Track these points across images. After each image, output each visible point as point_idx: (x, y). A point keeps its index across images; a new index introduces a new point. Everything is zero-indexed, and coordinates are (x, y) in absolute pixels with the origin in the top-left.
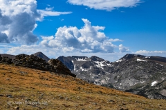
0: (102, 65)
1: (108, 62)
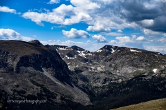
0: (84, 55)
1: (89, 52)
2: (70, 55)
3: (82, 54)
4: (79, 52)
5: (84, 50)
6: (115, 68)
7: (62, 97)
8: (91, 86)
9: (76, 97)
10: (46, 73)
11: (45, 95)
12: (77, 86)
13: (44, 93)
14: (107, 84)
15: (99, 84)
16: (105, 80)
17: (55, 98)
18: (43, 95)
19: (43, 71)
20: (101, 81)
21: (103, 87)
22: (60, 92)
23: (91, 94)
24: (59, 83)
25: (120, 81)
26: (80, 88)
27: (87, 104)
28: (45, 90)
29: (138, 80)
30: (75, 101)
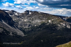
0: (17, 14)
1: (19, 13)
2: (11, 14)
3: (16, 14)
4: (15, 13)
5: (17, 12)
6: (32, 20)
7: (12, 33)
8: (23, 28)
9: (18, 33)
10: (4, 22)
11: (5, 32)
12: (18, 28)
13: (4, 31)
14: (30, 27)
15: (27, 27)
16: (29, 25)
17: (10, 33)
18: (4, 32)
19: (2, 22)
20: (28, 26)
21: (29, 28)
22: (11, 31)
23: (24, 31)
24: (10, 27)
25: (36, 25)
26: (19, 29)
27: (23, 36)
28: (5, 30)
29: (44, 25)
30: (18, 34)
